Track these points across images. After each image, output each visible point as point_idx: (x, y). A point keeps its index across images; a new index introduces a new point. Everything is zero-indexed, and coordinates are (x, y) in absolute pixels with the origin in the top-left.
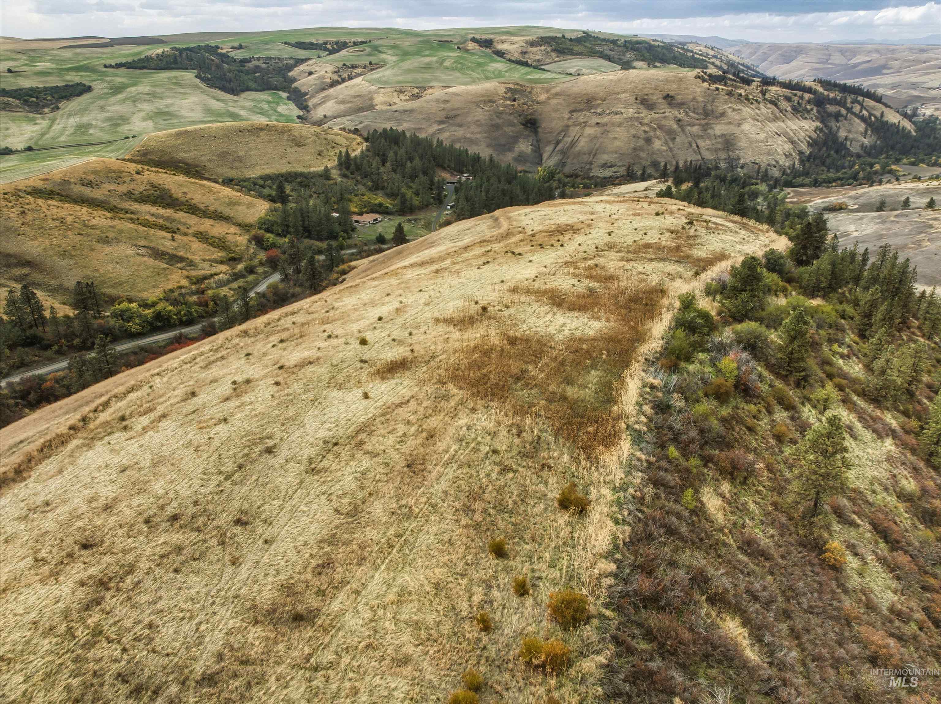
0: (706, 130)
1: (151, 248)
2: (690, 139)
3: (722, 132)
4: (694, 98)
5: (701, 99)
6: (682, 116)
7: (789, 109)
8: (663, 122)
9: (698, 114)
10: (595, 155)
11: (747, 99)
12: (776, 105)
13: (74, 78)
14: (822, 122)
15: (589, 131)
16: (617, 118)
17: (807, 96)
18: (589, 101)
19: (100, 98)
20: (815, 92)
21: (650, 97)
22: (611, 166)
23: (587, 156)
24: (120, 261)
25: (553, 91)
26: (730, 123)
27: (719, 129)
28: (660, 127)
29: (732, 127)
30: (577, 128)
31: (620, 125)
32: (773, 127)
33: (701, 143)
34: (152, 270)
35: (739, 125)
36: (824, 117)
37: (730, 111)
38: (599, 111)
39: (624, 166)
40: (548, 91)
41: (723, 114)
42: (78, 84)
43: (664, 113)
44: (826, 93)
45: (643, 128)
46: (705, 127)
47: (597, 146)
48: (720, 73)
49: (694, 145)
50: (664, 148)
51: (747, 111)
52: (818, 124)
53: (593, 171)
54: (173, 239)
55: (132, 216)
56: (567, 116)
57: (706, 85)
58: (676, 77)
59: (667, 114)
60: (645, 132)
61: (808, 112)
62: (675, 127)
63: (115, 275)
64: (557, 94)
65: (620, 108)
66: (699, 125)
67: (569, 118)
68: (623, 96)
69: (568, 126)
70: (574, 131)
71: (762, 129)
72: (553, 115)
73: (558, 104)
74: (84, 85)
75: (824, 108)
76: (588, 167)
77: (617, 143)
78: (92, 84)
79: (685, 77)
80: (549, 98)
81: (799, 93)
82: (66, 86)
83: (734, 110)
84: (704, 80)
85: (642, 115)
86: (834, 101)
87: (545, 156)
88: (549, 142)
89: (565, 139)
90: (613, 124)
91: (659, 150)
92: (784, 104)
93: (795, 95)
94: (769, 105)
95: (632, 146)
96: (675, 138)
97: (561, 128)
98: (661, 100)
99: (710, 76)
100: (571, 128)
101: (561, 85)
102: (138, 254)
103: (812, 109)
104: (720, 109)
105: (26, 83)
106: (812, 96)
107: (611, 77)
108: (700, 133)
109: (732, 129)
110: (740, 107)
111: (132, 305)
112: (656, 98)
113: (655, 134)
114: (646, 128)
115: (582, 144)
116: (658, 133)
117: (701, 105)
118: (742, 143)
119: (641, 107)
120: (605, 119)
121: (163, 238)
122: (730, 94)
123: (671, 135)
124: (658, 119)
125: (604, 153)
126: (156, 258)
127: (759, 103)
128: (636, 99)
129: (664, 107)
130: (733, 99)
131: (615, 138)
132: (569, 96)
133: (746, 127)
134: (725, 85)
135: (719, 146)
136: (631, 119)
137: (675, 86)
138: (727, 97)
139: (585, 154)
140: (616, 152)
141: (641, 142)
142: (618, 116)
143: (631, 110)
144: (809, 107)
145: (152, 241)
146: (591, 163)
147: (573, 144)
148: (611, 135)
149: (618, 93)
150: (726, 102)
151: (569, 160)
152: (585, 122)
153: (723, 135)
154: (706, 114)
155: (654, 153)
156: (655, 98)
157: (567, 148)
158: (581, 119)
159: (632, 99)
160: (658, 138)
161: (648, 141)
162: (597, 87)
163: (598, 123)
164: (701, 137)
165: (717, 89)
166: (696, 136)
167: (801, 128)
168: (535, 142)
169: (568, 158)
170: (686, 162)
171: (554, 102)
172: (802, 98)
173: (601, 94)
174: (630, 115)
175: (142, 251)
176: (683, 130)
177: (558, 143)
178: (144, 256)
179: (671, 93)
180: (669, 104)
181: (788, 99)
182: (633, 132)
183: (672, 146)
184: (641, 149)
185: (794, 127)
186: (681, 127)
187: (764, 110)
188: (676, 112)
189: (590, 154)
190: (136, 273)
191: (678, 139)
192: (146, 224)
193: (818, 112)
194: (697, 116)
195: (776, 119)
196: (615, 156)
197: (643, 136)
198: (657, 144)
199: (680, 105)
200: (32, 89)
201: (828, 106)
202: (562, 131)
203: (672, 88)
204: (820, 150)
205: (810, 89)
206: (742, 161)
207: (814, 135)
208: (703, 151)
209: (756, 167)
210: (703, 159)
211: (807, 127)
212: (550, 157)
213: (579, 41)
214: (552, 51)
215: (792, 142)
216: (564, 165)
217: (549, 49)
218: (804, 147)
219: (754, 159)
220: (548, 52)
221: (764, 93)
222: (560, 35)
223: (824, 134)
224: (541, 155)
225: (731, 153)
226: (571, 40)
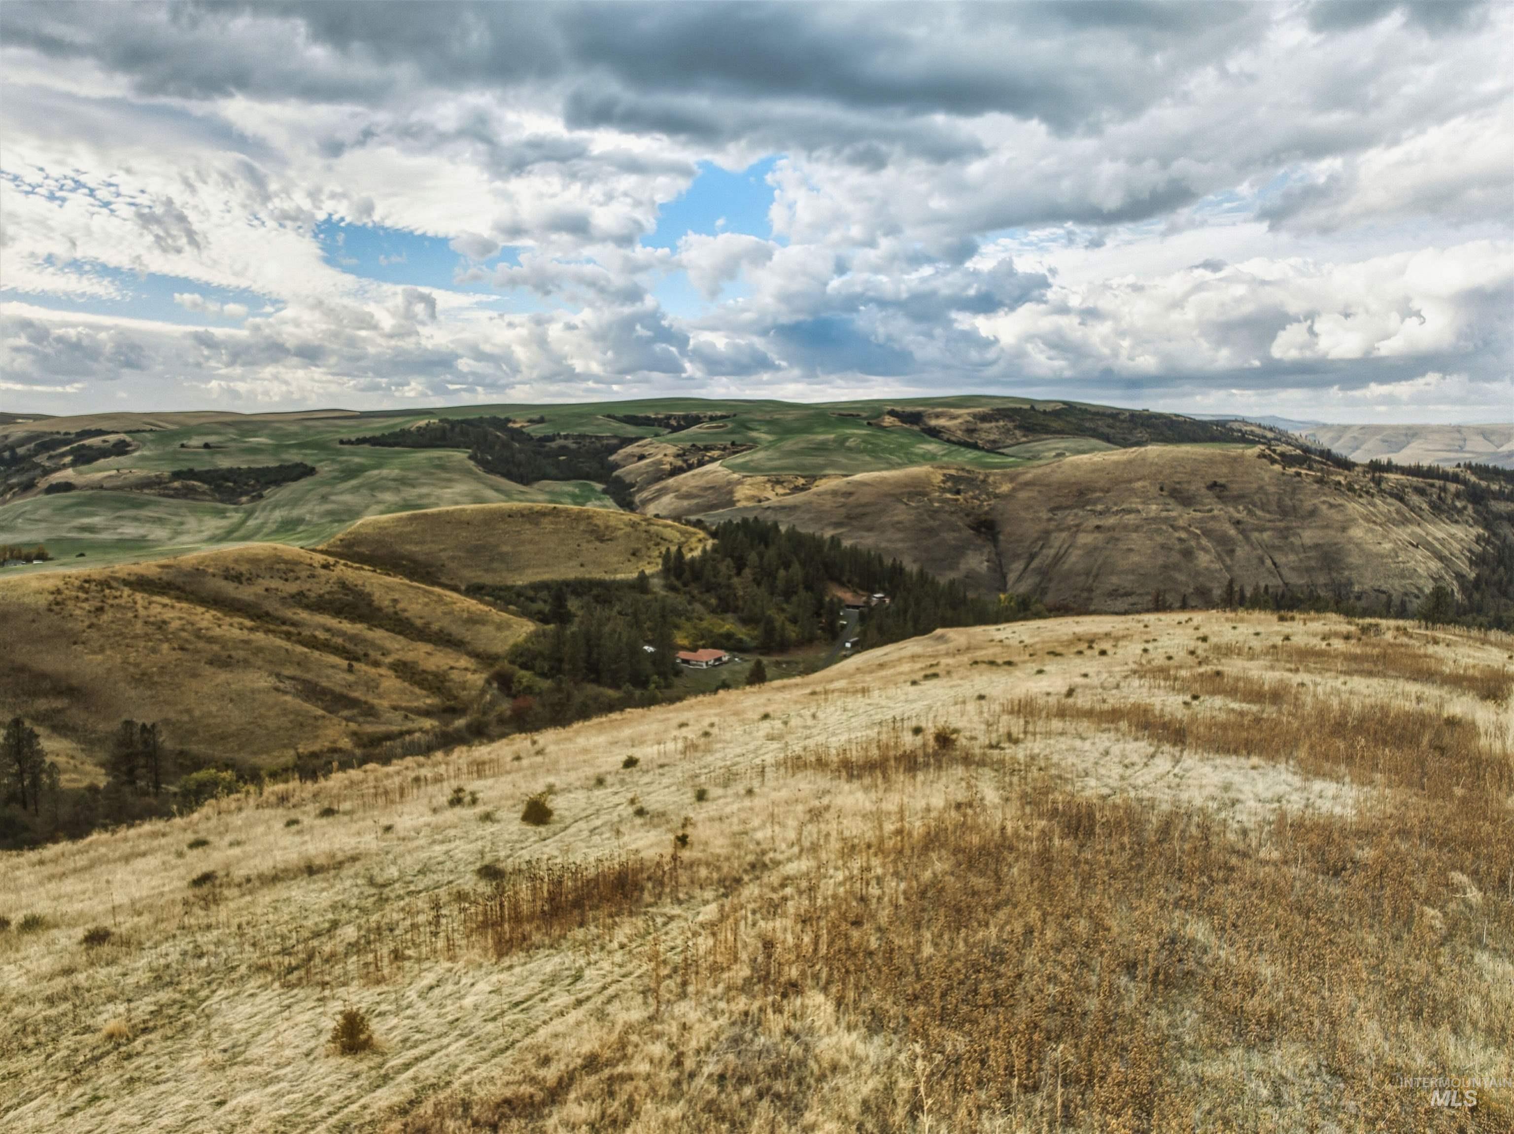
0: (1286, 538)
1: (304, 682)
2: (1260, 552)
3: (1315, 541)
4: (1261, 488)
5: (1272, 489)
6: (1242, 515)
7: (1425, 506)
8: (1211, 525)
9: (1269, 512)
10: (1096, 576)
11: (1350, 488)
12: (1401, 499)
13: (294, 457)
14: (1486, 528)
15: (1084, 539)
16: (1130, 519)
17: (1452, 487)
18: (1081, 493)
19: (323, 484)
20: (1465, 482)
21: (1185, 486)
22: (1127, 594)
23: (1083, 577)
24: (238, 698)
25: (1023, 479)
26: (1327, 527)
27: (1309, 536)
28: (1207, 533)
29: (1332, 532)
30: (1064, 535)
31: (1137, 528)
32: (1403, 533)
33: (1280, 559)
34: (292, 717)
35: (1344, 529)
36: (1488, 520)
37: (1324, 507)
38: (1099, 507)
39: (1148, 594)
40: (1012, 479)
41: (1313, 513)
42: (297, 465)
43: (1211, 510)
44: (1484, 484)
45: (1177, 535)
46: (1284, 533)
47: (1100, 561)
48: (1298, 452)
49: (1268, 562)
50: (1217, 566)
51: (1355, 507)
52: (1481, 531)
53: (1095, 601)
54: (350, 669)
55: (292, 629)
56: (1044, 515)
57: (1277, 467)
58: (1225, 456)
59: (1216, 512)
60: (1180, 540)
61: (1460, 511)
62: (1232, 532)
63: (219, 720)
64: (1027, 484)
65: (1135, 503)
66: (1273, 529)
67: (1050, 520)
68: (1139, 485)
69: (1047, 533)
70: (1059, 539)
71: (1384, 537)
72: (1023, 514)
73: (1030, 498)
74: (305, 466)
75: (1486, 506)
76: (1085, 595)
77: (1135, 558)
78: (318, 466)
79: (1242, 456)
80: (1014, 490)
81: (1438, 483)
82: (281, 467)
83: (1331, 506)
84: (1273, 461)
85: (1174, 514)
86: (1499, 496)
87: (1012, 577)
88: (1016, 557)
89: (1045, 551)
90: (1125, 527)
91: (1207, 569)
92: (1415, 499)
93: (1432, 485)
94: (1389, 500)
95: (1160, 561)
96: (1232, 551)
97: (1036, 535)
98: (1204, 491)
99: (1282, 455)
100: (1054, 535)
101: (1035, 471)
102: (277, 689)
103: (1465, 508)
104: (1308, 505)
105: (225, 463)
106: (1461, 487)
107: (1115, 458)
108: (1277, 542)
109: (1332, 535)
110: (1339, 501)
111: (224, 775)
112: (1197, 486)
113: (1199, 544)
114: (1183, 535)
115: (1074, 558)
116: (1204, 541)
117: (1274, 499)
118: (1354, 559)
119: (1171, 501)
120: (1111, 521)
121: (333, 667)
122: (1320, 481)
123: (1226, 546)
124: (1202, 520)
125: (1112, 573)
126: (307, 699)
127: (1372, 496)
128: (1162, 489)
129: (1210, 501)
130: (1326, 489)
131: (1130, 550)
132: (1048, 485)
133: (1356, 533)
134: (1310, 468)
135: (1313, 563)
136: (1154, 520)
137: (1225, 470)
138: (1316, 486)
139: (1078, 575)
140: (1133, 572)
141: (1176, 557)
142: (1132, 516)
143: (1154, 507)
144: (1459, 504)
145: (308, 670)
146: (1090, 590)
147: (1058, 559)
148: (1122, 546)
149: (1130, 481)
150: (1315, 494)
151: (1052, 585)
152: (1077, 526)
153: (1317, 546)
154: (1284, 512)
155: (1198, 574)
156: (1193, 488)
157: (1049, 566)
158: (1070, 521)
159: (1154, 491)
160: (1205, 550)
161: (1188, 554)
162: (1093, 471)
163: (1098, 527)
164: (1279, 548)
165: (1298, 474)
166: (1270, 548)
167: (1452, 536)
168: (993, 556)
169: (1050, 580)
170: (1257, 588)
171: (1023, 495)
172: (1444, 489)
173: (1101, 484)
174: (1152, 514)
175: (288, 685)
176: (1247, 538)
177: (1032, 557)
178: (285, 693)
179: (1222, 481)
180: (1219, 497)
181: (1421, 492)
182: (1159, 539)
183: (1228, 562)
184: (1176, 567)
185: (1440, 535)
186: (1242, 532)
187: (1384, 508)
188: (1231, 509)
189: (1088, 574)
190: (260, 721)
191: (1239, 552)
192: (313, 643)
193: (1476, 511)
194: (1268, 516)
195: (1405, 521)
196: (1131, 577)
197: (1178, 546)
198: (1204, 559)
199: (1237, 499)
200: (230, 471)
201: (1493, 502)
202: (1039, 539)
203: (1222, 473)
204: (1494, 571)
205: (1455, 478)
206: (1356, 588)
207: (1478, 549)
208: (1285, 572)
209: (1384, 597)
210: (1286, 584)
211: (1461, 535)
212: (1019, 579)
213: (1056, 414)
214: (1016, 427)
215: (1441, 558)
216: (1044, 592)
217: (1010, 425)
218: (1463, 566)
219: (1377, 584)
220: (1009, 430)
221: (1378, 482)
222: (1027, 407)
223: (1495, 546)
224: (1004, 577)
225: (1334, 575)
226: (1045, 412)
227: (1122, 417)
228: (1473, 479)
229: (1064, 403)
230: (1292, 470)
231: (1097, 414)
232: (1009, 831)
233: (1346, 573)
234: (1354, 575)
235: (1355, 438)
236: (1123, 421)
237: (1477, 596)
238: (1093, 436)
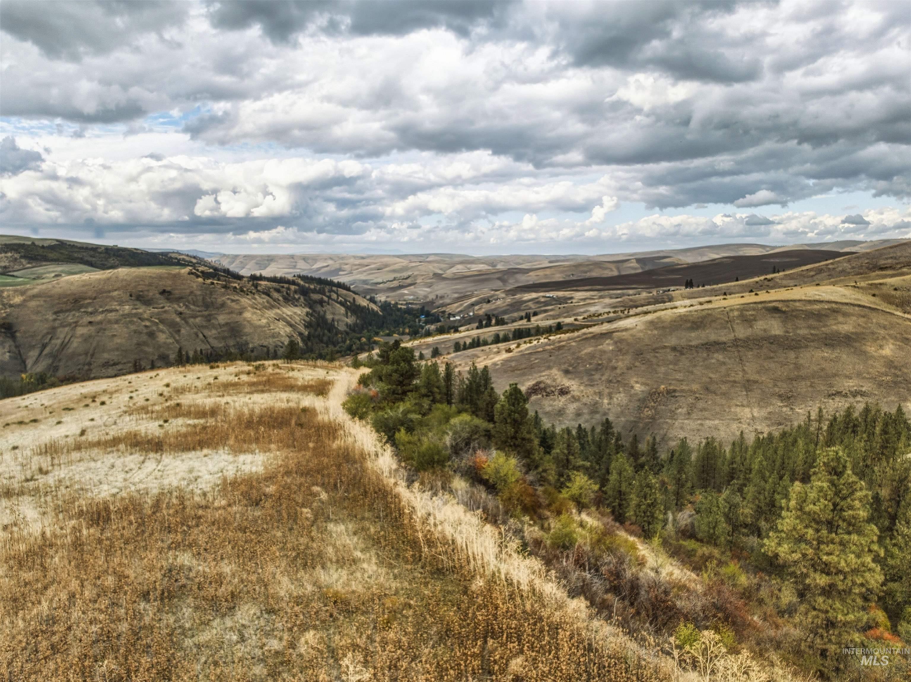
0: (209, 321)
2: (195, 330)
3: (226, 321)
4: (192, 292)
5: (199, 293)
6: (182, 309)
7: (281, 298)
8: (164, 316)
9: (198, 306)
10: (92, 355)
11: (242, 291)
12: (269, 295)
14: (310, 308)
15: (81, 331)
16: (112, 316)
17: (293, 287)
18: (76, 301)
20: (298, 285)
21: (146, 293)
22: (115, 364)
23: (83, 356)
25: (30, 293)
26: (232, 313)
27: (222, 318)
28: (162, 321)
29: (234, 316)
30: (67, 329)
31: (117, 322)
32: (271, 314)
33: (207, 333)
35: (241, 313)
36: (311, 304)
37: (229, 302)
38: (90, 310)
39: (129, 362)
40: (23, 293)
41: (223, 305)
43: (163, 307)
44: (307, 285)
45: (143, 324)
46: (208, 318)
47: (94, 344)
48: (211, 270)
49: (201, 335)
50: (171, 340)
51: (245, 301)
52: (308, 310)
53: (94, 371)
56: (51, 317)
57: (200, 280)
58: (169, 274)
59: (166, 308)
60: (146, 326)
61: (297, 300)
62: (178, 320)
64: (34, 297)
65: (115, 305)
66: (202, 316)
67: (55, 320)
68: (115, 293)
69: (54, 329)
70: (62, 333)
71: (262, 316)
72: (34, 317)
73: (38, 306)
75: (309, 297)
76: (86, 367)
77: (118, 340)
79: (179, 274)
80: (25, 300)
81: (286, 285)
83: (233, 301)
84: (198, 276)
85: (140, 311)
86: (314, 291)
87: (29, 363)
88: (33, 347)
89: (53, 341)
90: (110, 322)
91: (165, 343)
92: (276, 295)
93: (283, 287)
94: (263, 296)
95: (135, 341)
96: (179, 331)
97: (45, 331)
98: (158, 296)
99: (202, 272)
100: (59, 330)
101: (39, 287)
103: (299, 298)
104: (220, 301)
106: (297, 287)
107: (97, 277)
108: (204, 324)
109: (236, 317)
110: (236, 298)
112: (153, 293)
113: (158, 328)
114: (148, 324)
115: (75, 344)
116: (161, 326)
117: (200, 298)
118: (248, 330)
119: (138, 303)
120: (99, 318)
122: (225, 287)
123: (175, 328)
124: (158, 314)
125: (103, 352)
127: (254, 294)
128: (131, 296)
129: (162, 301)
130: (229, 291)
131: (114, 336)
132: (50, 296)
133: (247, 315)
134: (219, 280)
135: (226, 334)
136: (129, 315)
137: (170, 282)
138: (223, 290)
139: (80, 355)
140: (117, 349)
141: (144, 338)
142: (113, 314)
143: (127, 307)
144: (297, 296)
146: (90, 364)
147: (64, 346)
148: (108, 333)
149: (109, 292)
150: (223, 294)
151: (61, 364)
152: (76, 322)
153: (227, 324)
154: (207, 306)
155: (160, 347)
156: (151, 294)
157: (58, 351)
158: (70, 319)
159: (126, 297)
160: (162, 332)
161: (152, 335)
162: (83, 286)
163: (90, 323)
164: (206, 327)
165: (212, 283)
166: (201, 327)
167: (295, 313)
168: (13, 348)
169: (60, 360)
170: (196, 352)
171: (33, 304)
172: (289, 289)
173: (90, 294)
174: (126, 312)
176: (187, 323)
177: (44, 346)
179: (168, 289)
180: (168, 299)
181: (278, 291)
182: (133, 327)
183: (178, 338)
184: (145, 344)
185: (289, 313)
186: (184, 319)
187: (260, 300)
188: (176, 306)
189: (86, 354)
191: (183, 331)
193: (305, 300)
194: (198, 309)
195: (272, 307)
196: (116, 353)
197: (145, 331)
198: (162, 338)
199: (179, 299)
201: (312, 295)
202: (48, 333)
203: (168, 284)
204: (316, 330)
205: (293, 283)
206: (251, 346)
207: (307, 319)
208: (210, 340)
209: (265, 349)
210: (212, 348)
211: (299, 312)
212: (36, 362)
213: (52, 248)
214: (21, 257)
215: (291, 325)
216: (56, 369)
217: (17, 256)
218: (302, 329)
219: (260, 343)
220: (16, 259)
221: (256, 286)
222: (29, 243)
223: (315, 317)
224: (24, 362)
225: (238, 339)
226: (43, 247)
227: (100, 250)
228: (302, 283)
229: (57, 240)
230: (209, 281)
231: (82, 248)
232: (48, 534)
233: (244, 338)
234: (249, 338)
235: (241, 262)
236: (101, 253)
237: (309, 344)
238: (81, 263)
